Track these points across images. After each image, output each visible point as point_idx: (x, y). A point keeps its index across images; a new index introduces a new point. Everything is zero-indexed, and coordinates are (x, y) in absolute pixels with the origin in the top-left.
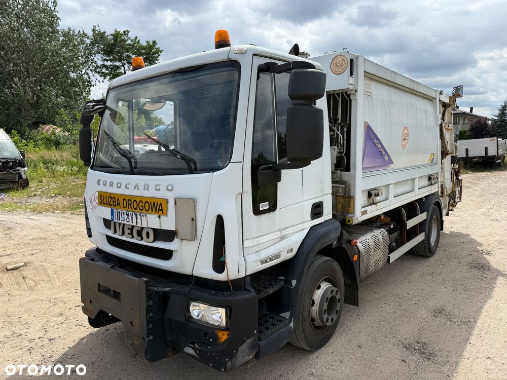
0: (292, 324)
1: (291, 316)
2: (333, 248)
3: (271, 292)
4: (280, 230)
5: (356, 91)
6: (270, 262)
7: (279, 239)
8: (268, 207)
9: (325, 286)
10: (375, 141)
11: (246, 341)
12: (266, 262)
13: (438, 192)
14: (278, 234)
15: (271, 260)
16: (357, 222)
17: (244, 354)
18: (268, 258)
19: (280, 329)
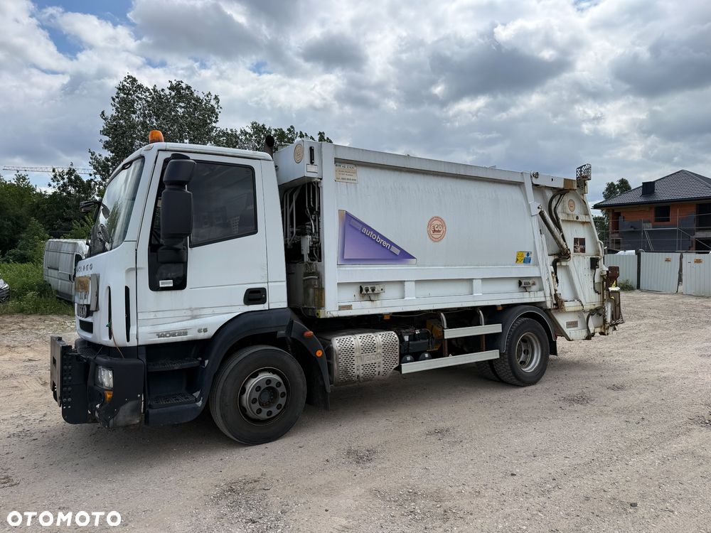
0: (200, 404)
1: (201, 395)
2: (278, 337)
3: (176, 368)
4: (190, 309)
5: (321, 179)
6: (171, 338)
7: (189, 318)
8: (172, 285)
9: (263, 376)
10: (365, 230)
11: (127, 402)
12: (165, 336)
13: (545, 302)
14: (189, 313)
15: (174, 335)
16: (329, 316)
17: (125, 414)
18: (167, 332)
19: (180, 404)
